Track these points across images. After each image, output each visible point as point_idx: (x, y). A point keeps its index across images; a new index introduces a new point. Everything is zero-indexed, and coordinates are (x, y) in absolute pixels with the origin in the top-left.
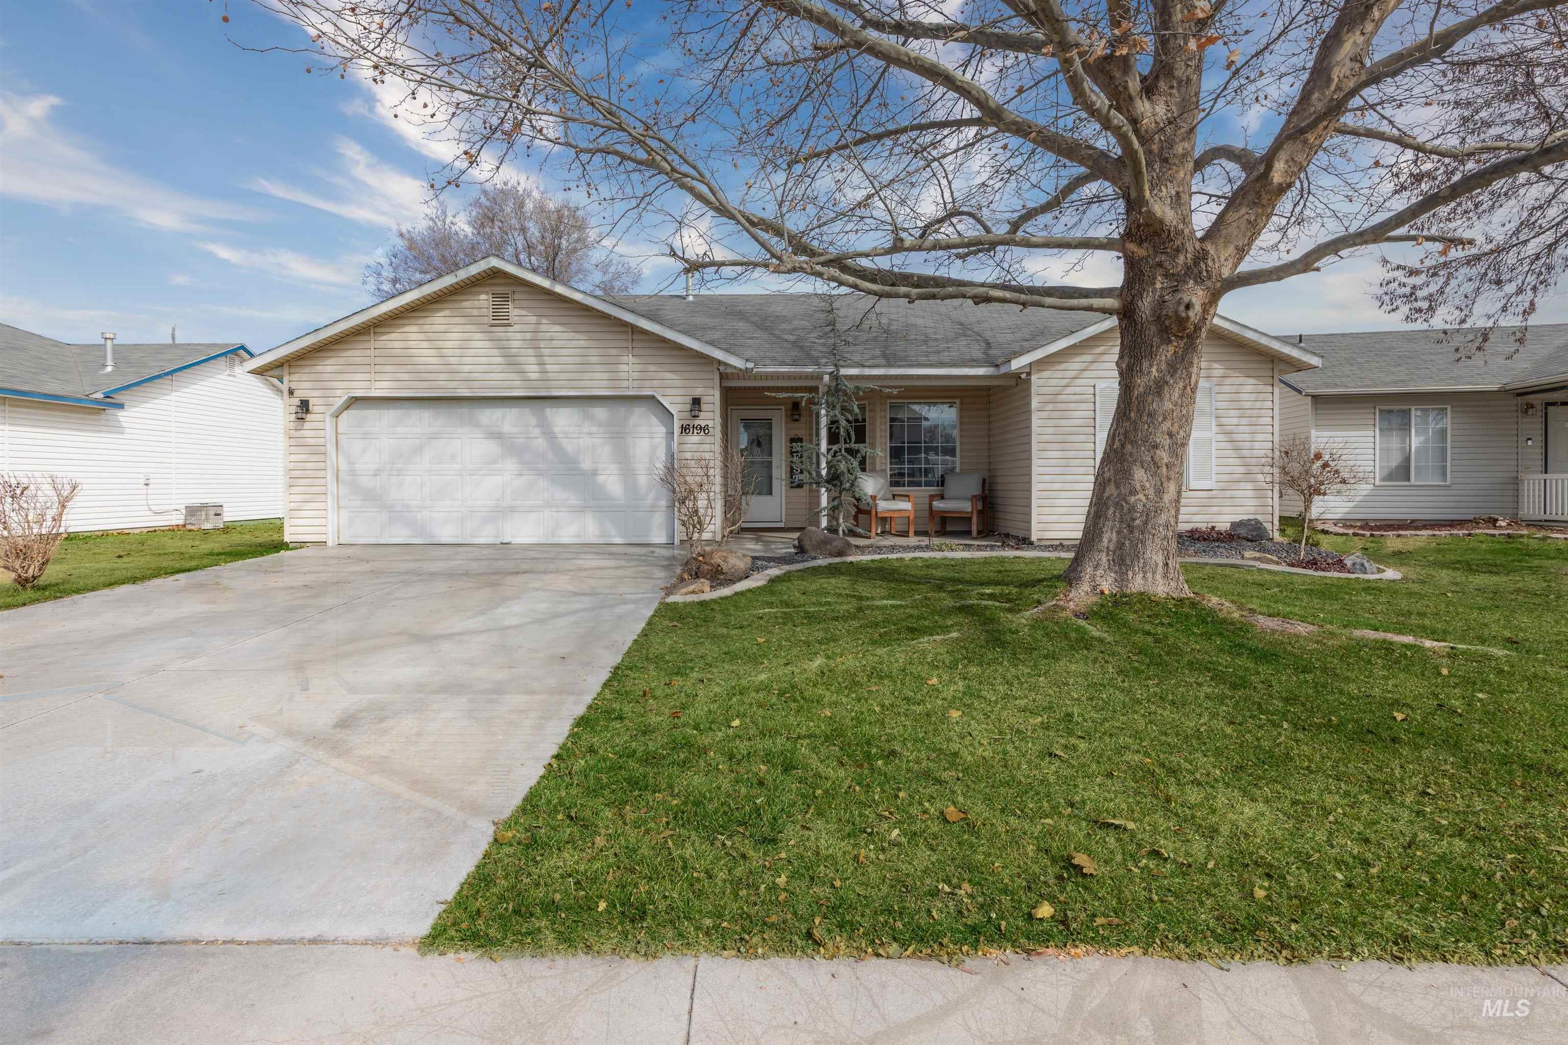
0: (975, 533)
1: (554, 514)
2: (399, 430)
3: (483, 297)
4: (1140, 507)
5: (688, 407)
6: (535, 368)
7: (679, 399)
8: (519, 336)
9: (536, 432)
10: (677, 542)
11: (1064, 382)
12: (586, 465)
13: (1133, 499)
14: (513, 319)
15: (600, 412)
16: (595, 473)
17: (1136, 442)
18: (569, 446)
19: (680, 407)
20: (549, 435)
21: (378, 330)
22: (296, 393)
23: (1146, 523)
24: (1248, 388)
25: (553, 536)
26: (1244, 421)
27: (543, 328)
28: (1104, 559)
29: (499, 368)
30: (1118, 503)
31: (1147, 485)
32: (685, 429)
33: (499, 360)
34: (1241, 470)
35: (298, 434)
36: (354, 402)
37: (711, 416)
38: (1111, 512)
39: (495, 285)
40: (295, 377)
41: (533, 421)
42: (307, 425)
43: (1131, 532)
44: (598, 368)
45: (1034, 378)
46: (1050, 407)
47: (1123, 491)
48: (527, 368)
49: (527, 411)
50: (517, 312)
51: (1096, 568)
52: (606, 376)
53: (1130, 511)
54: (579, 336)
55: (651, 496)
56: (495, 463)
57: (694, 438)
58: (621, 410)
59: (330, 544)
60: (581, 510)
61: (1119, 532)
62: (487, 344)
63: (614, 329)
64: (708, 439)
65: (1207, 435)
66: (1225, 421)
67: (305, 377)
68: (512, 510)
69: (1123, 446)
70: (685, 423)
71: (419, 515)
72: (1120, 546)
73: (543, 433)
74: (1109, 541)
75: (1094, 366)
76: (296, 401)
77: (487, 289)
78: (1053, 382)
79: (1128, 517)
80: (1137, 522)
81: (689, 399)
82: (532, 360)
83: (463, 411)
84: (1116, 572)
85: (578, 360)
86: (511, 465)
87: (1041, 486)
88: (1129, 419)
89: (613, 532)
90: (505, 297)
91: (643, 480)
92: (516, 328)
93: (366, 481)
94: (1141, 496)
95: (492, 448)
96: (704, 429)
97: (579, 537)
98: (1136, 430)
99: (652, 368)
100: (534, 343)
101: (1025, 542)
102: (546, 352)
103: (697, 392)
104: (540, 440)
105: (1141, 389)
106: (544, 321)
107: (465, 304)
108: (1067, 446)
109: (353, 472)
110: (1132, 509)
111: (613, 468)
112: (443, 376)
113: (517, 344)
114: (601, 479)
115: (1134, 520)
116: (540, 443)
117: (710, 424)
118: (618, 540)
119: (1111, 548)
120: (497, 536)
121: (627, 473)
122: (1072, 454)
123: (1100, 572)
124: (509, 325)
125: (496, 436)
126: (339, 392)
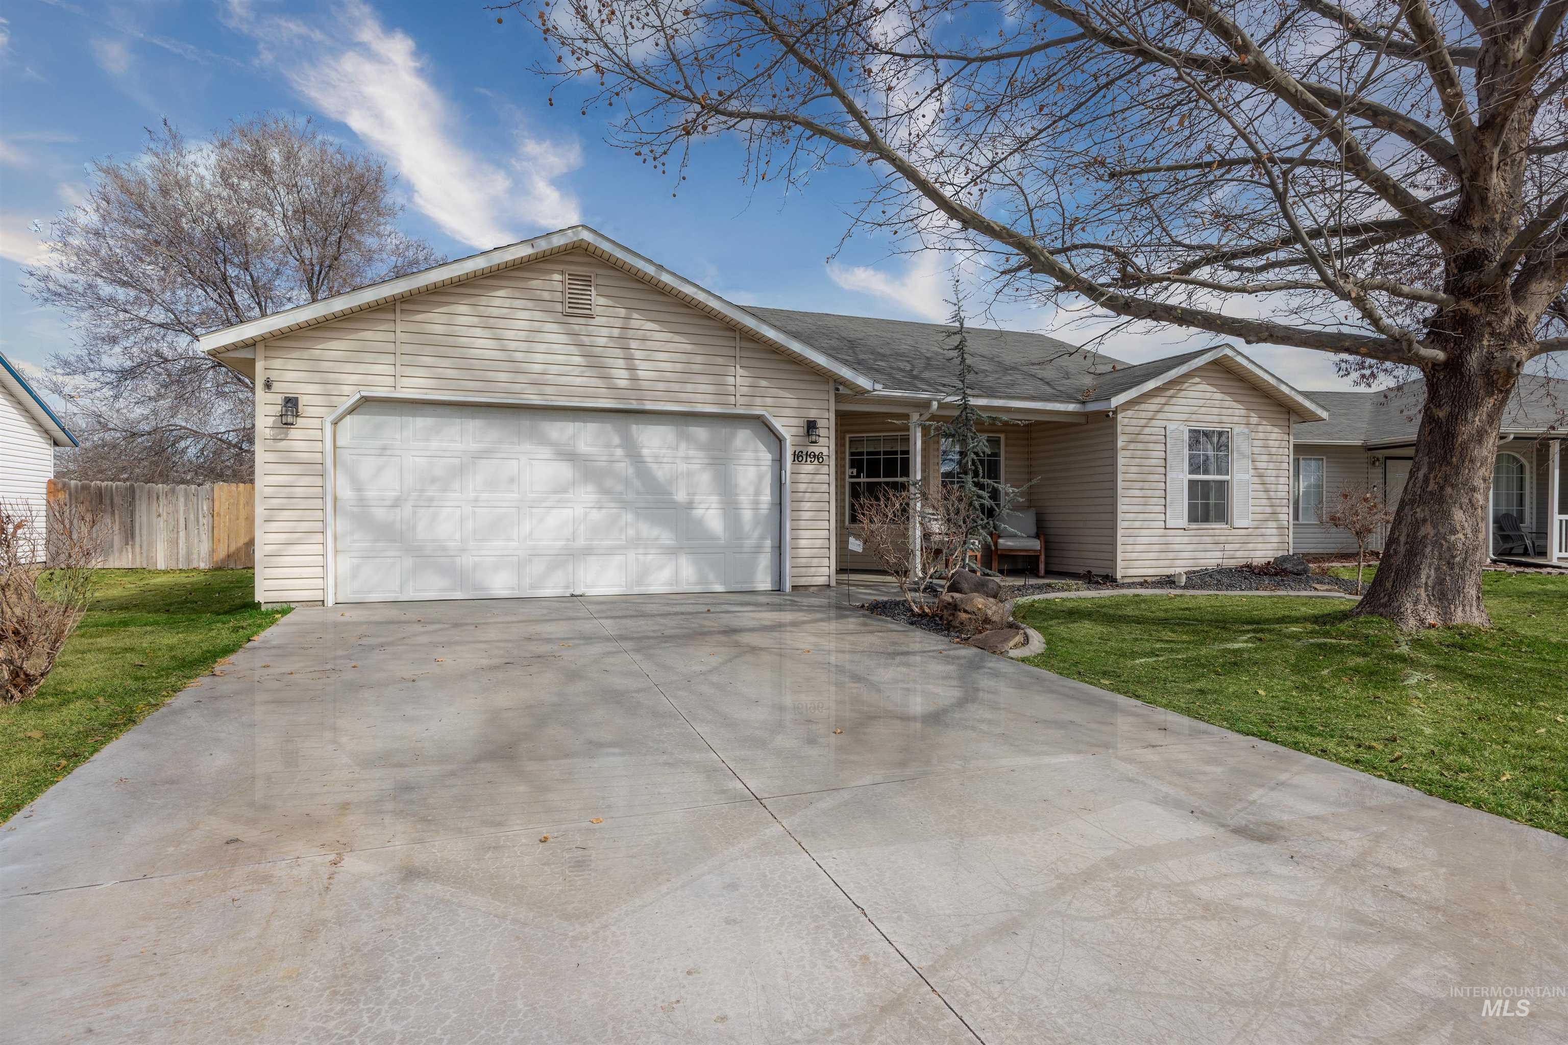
0: (1042, 572)
1: (641, 557)
2: (434, 444)
3: (557, 277)
4: (1460, 546)
5: (802, 431)
6: (624, 374)
7: (794, 422)
8: (605, 332)
9: (619, 452)
10: (788, 587)
11: (1143, 422)
12: (681, 496)
13: (1453, 538)
14: (597, 310)
15: (701, 433)
16: (690, 506)
17: (1457, 485)
18: (661, 473)
19: (794, 431)
20: (635, 457)
21: (405, 306)
22: (276, 386)
23: (1465, 560)
24: (1274, 436)
25: (639, 584)
26: (1271, 465)
27: (634, 324)
28: (1423, 595)
29: (577, 371)
30: (1436, 541)
31: (1466, 525)
32: (798, 457)
33: (578, 360)
34: (1268, 510)
35: (283, 445)
36: (366, 404)
37: (826, 444)
38: (1428, 550)
39: (572, 263)
40: (277, 363)
41: (616, 440)
42: (294, 433)
43: (1452, 569)
44: (701, 378)
45: (1119, 416)
46: (1132, 446)
47: (1442, 530)
48: (614, 372)
49: (608, 427)
50: (602, 301)
51: (1416, 603)
52: (710, 389)
53: (1449, 549)
54: (677, 338)
55: (756, 534)
56: (565, 491)
57: (808, 468)
58: (724, 431)
59: (330, 602)
60: (673, 552)
61: (1438, 569)
62: (563, 338)
63: (721, 333)
64: (825, 469)
65: (1246, 477)
66: (1259, 465)
67: (291, 365)
68: (588, 552)
69: (1442, 488)
70: (798, 449)
71: (458, 559)
72: (1440, 582)
73: (628, 456)
74: (1428, 578)
75: (1166, 408)
76: (279, 399)
77: (561, 267)
78: (1134, 422)
79: (1447, 555)
80: (1458, 559)
81: (801, 422)
82: (621, 363)
83: (525, 423)
84: (1436, 606)
85: (679, 367)
86: (586, 495)
87: (1125, 524)
88: (1449, 463)
89: (711, 576)
90: (587, 281)
91: (747, 515)
92: (598, 321)
93: (380, 513)
94: (1461, 536)
95: (564, 471)
96: (818, 457)
97: (671, 585)
98: (1457, 474)
99: (764, 383)
100: (622, 342)
101: (1109, 580)
102: (638, 354)
103: (813, 414)
104: (623, 465)
105: (1465, 437)
106: (635, 316)
107: (535, 284)
108: (1147, 485)
109: (362, 502)
110: (1452, 547)
111: (714, 500)
112: (503, 376)
113: (602, 341)
114: (698, 512)
115: (1454, 557)
116: (624, 468)
117: (825, 451)
118: (719, 588)
119: (1430, 583)
120: (568, 587)
121: (730, 507)
122: (1149, 493)
123: (1420, 607)
124: (591, 317)
125: (570, 456)
126: (346, 389)
